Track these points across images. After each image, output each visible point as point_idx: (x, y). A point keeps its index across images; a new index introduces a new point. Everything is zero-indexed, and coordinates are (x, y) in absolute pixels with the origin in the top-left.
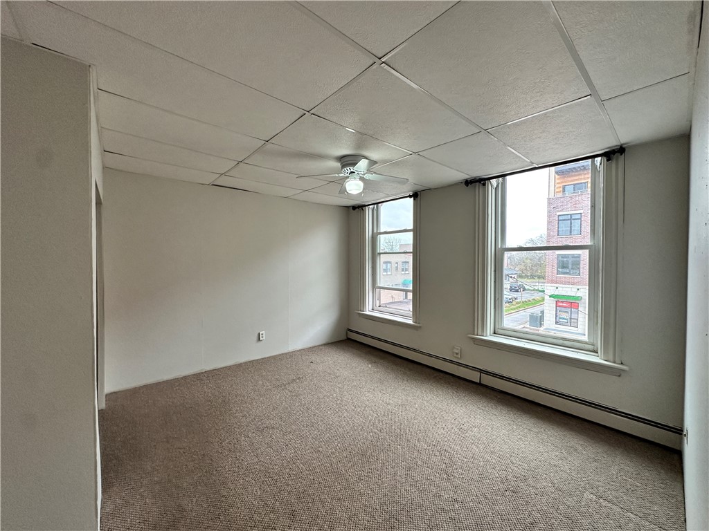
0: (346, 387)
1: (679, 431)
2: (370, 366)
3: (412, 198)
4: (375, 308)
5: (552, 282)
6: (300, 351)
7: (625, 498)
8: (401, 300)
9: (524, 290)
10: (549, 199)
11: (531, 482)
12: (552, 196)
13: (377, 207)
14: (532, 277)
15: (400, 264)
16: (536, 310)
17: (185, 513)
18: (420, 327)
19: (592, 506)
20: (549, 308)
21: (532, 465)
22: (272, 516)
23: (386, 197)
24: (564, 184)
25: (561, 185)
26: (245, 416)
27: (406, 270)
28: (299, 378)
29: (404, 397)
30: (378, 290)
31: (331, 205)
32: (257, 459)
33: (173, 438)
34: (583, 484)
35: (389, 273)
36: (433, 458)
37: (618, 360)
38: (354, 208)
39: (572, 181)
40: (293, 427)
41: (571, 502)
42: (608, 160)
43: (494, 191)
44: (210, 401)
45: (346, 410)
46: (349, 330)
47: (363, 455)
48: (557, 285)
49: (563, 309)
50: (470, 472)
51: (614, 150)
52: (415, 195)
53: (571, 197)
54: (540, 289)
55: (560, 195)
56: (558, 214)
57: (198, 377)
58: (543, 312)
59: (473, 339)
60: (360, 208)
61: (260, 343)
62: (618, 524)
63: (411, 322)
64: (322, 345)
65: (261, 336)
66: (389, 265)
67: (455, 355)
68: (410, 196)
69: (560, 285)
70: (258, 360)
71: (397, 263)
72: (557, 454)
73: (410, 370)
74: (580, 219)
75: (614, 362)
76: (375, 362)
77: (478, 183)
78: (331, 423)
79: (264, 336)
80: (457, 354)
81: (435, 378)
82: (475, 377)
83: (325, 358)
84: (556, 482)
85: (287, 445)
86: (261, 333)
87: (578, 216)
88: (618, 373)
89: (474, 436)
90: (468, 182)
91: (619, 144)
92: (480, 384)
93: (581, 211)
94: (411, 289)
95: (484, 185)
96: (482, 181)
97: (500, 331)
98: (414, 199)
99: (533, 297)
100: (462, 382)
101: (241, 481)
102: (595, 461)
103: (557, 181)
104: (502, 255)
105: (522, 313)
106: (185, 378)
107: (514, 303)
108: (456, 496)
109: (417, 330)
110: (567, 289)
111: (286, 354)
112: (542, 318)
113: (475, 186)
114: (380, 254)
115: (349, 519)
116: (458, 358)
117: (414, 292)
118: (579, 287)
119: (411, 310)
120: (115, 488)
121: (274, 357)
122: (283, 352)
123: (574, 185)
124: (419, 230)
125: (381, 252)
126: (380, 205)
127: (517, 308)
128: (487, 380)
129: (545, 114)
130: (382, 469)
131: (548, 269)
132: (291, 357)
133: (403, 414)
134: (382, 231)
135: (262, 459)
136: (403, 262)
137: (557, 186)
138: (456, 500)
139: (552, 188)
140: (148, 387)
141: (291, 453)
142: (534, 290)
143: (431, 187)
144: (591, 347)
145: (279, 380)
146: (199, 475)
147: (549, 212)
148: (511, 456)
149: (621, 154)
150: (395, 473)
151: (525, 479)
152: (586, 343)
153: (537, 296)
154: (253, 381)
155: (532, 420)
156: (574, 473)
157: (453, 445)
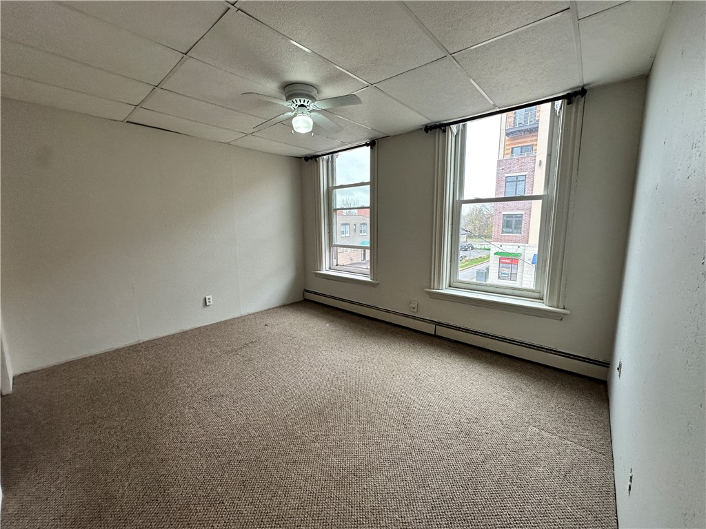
0: (303, 347)
1: (607, 365)
2: (328, 325)
3: (369, 147)
4: (332, 267)
5: (497, 240)
6: (253, 314)
7: (563, 427)
8: (360, 261)
9: (473, 248)
10: (499, 161)
11: (482, 422)
12: (501, 158)
13: (332, 157)
14: (480, 237)
15: (358, 225)
16: (482, 267)
17: (114, 501)
18: (378, 284)
19: (535, 439)
20: (493, 264)
21: (483, 406)
22: (219, 489)
23: (342, 146)
24: (513, 146)
25: (510, 147)
26: (190, 386)
27: (365, 231)
28: (252, 342)
29: (362, 353)
30: (335, 248)
31: (281, 155)
32: (203, 431)
33: (102, 418)
34: (527, 419)
35: (347, 235)
36: (391, 410)
37: (561, 305)
38: (307, 158)
39: (520, 143)
40: (245, 392)
41: (517, 436)
42: (568, 104)
43: (454, 138)
44: (148, 373)
45: (303, 370)
46: (306, 291)
47: (320, 413)
48: (501, 243)
49: (504, 265)
50: (427, 420)
51: (575, 92)
52: (372, 144)
53: (518, 159)
54: (486, 248)
55: (508, 157)
56: (506, 175)
57: (134, 348)
58: (488, 269)
59: (429, 292)
60: (313, 159)
61: (208, 308)
62: (557, 452)
63: (368, 279)
64: (277, 307)
65: (207, 301)
66: (347, 227)
67: (412, 309)
68: (367, 145)
69: (504, 243)
70: (205, 326)
71: (355, 225)
72: (505, 394)
73: (368, 326)
74: (525, 180)
75: (558, 308)
76: (333, 321)
77: (438, 130)
78: (286, 385)
79: (211, 300)
80: (414, 308)
81: (392, 332)
82: (430, 329)
83: (281, 320)
84: (504, 419)
85: (238, 412)
86: (207, 297)
87: (523, 178)
88: (559, 317)
89: (431, 385)
90: (428, 128)
91: (581, 84)
92: (435, 336)
93: (526, 173)
94: (369, 245)
95: (444, 131)
96: (442, 127)
97: (455, 284)
98: (371, 148)
99: (480, 256)
100: (418, 335)
101: (184, 456)
102: (537, 397)
103: (507, 143)
104: (460, 207)
105: (470, 270)
106: (118, 350)
107: (463, 261)
108: (413, 444)
109: (375, 287)
110: (508, 247)
111: (238, 318)
112: (486, 274)
113: (435, 134)
114: (336, 210)
115: (306, 480)
116: (414, 312)
117: (371, 248)
118: (519, 245)
119: (369, 267)
120: (22, 484)
121: (225, 322)
122: (234, 317)
123: (522, 147)
124: (376, 184)
125: (338, 207)
126: (335, 155)
127: (466, 266)
128: (442, 332)
129: (517, 34)
130: (339, 426)
131: (495, 229)
132: (244, 320)
133: (361, 369)
134: (338, 185)
135: (209, 429)
136: (361, 224)
137: (507, 148)
138: (414, 448)
139: (502, 150)
140: (71, 364)
141: (242, 420)
142: (481, 249)
143: (390, 134)
144: (536, 295)
145: (230, 346)
146: (133, 455)
147: (498, 173)
148: (464, 400)
149: (582, 97)
150: (353, 429)
151: (477, 420)
152: (533, 291)
153: (484, 254)
154: (199, 348)
155: (482, 365)
156: (519, 410)
157: (410, 396)
